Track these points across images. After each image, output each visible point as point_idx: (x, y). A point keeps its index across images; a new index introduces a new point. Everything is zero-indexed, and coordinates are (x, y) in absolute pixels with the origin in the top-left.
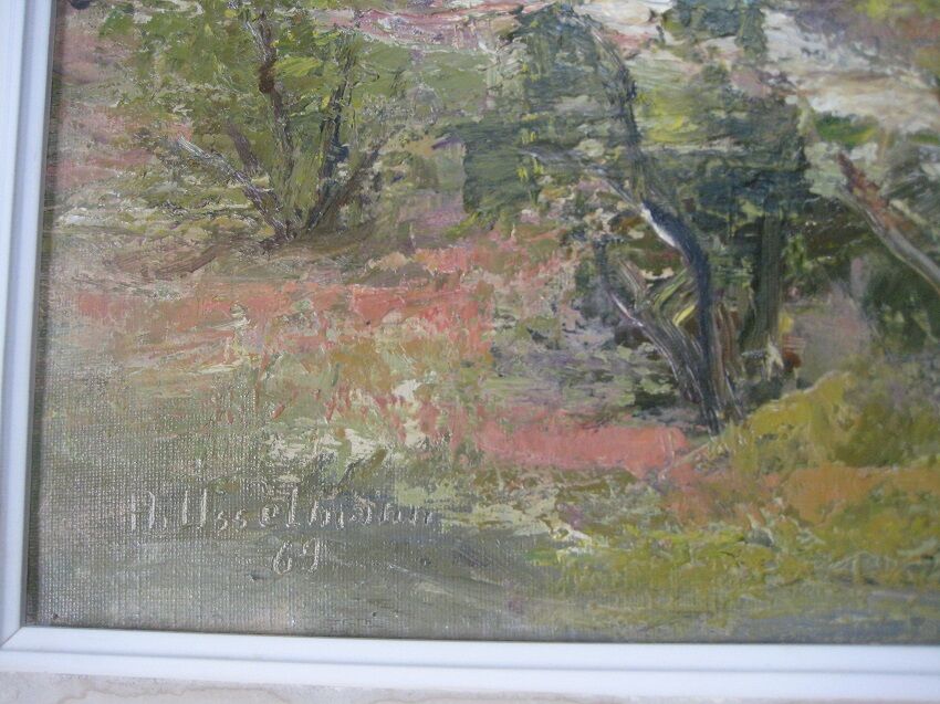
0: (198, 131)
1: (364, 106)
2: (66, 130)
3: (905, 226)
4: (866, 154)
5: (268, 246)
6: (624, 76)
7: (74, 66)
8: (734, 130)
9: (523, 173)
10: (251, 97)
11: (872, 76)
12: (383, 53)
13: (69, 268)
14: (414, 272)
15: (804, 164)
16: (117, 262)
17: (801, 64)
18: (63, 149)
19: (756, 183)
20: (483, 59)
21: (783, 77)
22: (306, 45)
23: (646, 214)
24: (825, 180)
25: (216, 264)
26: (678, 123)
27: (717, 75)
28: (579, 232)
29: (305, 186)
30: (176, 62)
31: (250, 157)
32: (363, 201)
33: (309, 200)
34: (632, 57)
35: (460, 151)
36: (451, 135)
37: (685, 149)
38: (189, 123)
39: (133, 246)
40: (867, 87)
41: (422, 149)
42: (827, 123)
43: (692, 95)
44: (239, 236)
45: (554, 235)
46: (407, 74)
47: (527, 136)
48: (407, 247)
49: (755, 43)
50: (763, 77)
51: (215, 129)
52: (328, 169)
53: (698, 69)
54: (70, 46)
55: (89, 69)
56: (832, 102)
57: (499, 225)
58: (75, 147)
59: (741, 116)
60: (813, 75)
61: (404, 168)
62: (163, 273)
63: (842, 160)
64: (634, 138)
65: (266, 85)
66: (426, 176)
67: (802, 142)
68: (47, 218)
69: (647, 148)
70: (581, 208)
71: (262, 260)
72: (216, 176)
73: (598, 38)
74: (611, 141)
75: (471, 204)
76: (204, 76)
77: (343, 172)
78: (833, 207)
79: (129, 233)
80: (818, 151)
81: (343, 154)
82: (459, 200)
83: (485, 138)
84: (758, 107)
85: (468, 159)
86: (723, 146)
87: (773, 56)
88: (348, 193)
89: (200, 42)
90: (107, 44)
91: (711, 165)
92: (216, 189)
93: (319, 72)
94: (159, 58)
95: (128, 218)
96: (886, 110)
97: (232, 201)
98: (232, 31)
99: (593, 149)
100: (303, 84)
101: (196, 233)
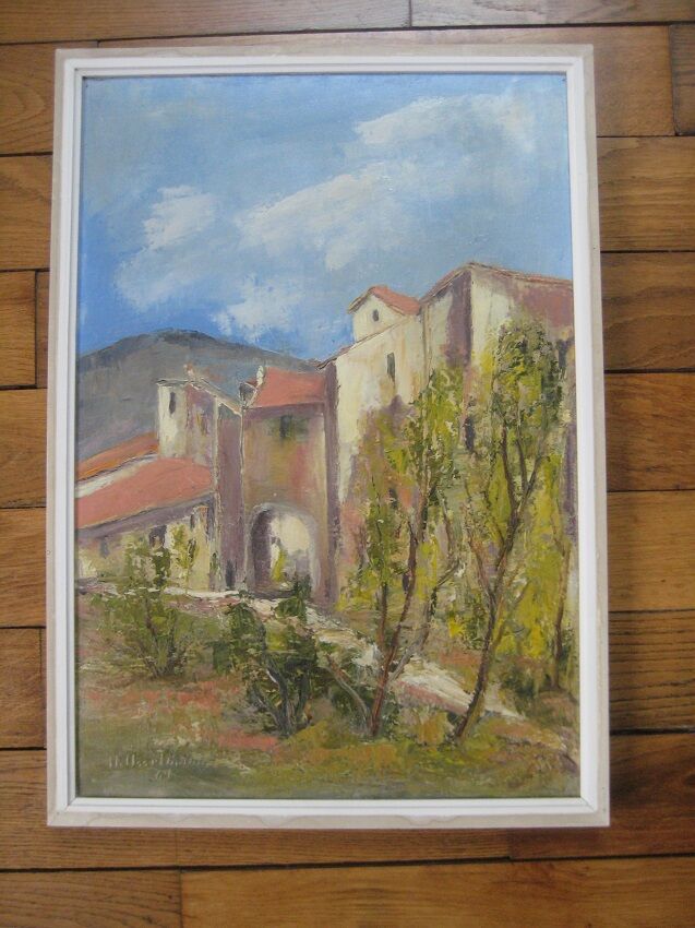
0: (127, 640)
1: (182, 633)
2: (81, 637)
3: (345, 677)
4: (335, 655)
5: (152, 679)
6: (262, 628)
7: (83, 615)
8: (296, 646)
9: (231, 658)
10: (144, 629)
11: (338, 630)
12: (186, 617)
13: (85, 684)
14: (198, 688)
15: (316, 658)
16: (101, 683)
17: (317, 626)
18: (80, 643)
19: (301, 664)
20: (219, 621)
21: (311, 630)
22: (161, 612)
23: (268, 672)
24: (322, 663)
25: (134, 685)
26: (278, 644)
27: (291, 628)
28: (247, 678)
29: (162, 660)
30: (118, 616)
31: (145, 650)
32: (181, 666)
33: (164, 665)
34: (265, 621)
35: (211, 651)
36: (209, 645)
37: (280, 652)
38: (123, 638)
39: (106, 677)
40: (337, 634)
41: (200, 649)
42: (324, 645)
43: (284, 635)
44: (142, 676)
45: (240, 678)
46: (195, 624)
47: (233, 647)
48: (195, 682)
49: (303, 618)
50: (305, 630)
51: (132, 640)
52: (170, 655)
53: (285, 626)
54: (81, 608)
55: (88, 616)
56: (326, 638)
57: (224, 675)
58: (85, 644)
59: (298, 642)
60: (320, 629)
61: (194, 655)
62: (117, 687)
63: (328, 657)
64: (266, 648)
65: (149, 626)
66: (201, 658)
67: (316, 651)
68: (77, 667)
69: (269, 651)
70: (248, 670)
71: (150, 683)
72: (134, 656)
73: (255, 615)
74: (258, 649)
75: (215, 668)
76: (128, 621)
77: (175, 656)
78: (324, 672)
79: (105, 673)
80: (320, 654)
81: (174, 650)
82: (211, 666)
83: (218, 647)
84: (304, 640)
85: (214, 654)
86: (292, 651)
87: (308, 622)
88: (176, 663)
89: (125, 609)
90: (93, 607)
91: (289, 657)
92: (134, 660)
93: (165, 622)
94: (112, 614)
95: (104, 668)
96: (342, 641)
97: (139, 663)
98: (137, 606)
99: (252, 651)
100: (161, 626)
101: (127, 674)
